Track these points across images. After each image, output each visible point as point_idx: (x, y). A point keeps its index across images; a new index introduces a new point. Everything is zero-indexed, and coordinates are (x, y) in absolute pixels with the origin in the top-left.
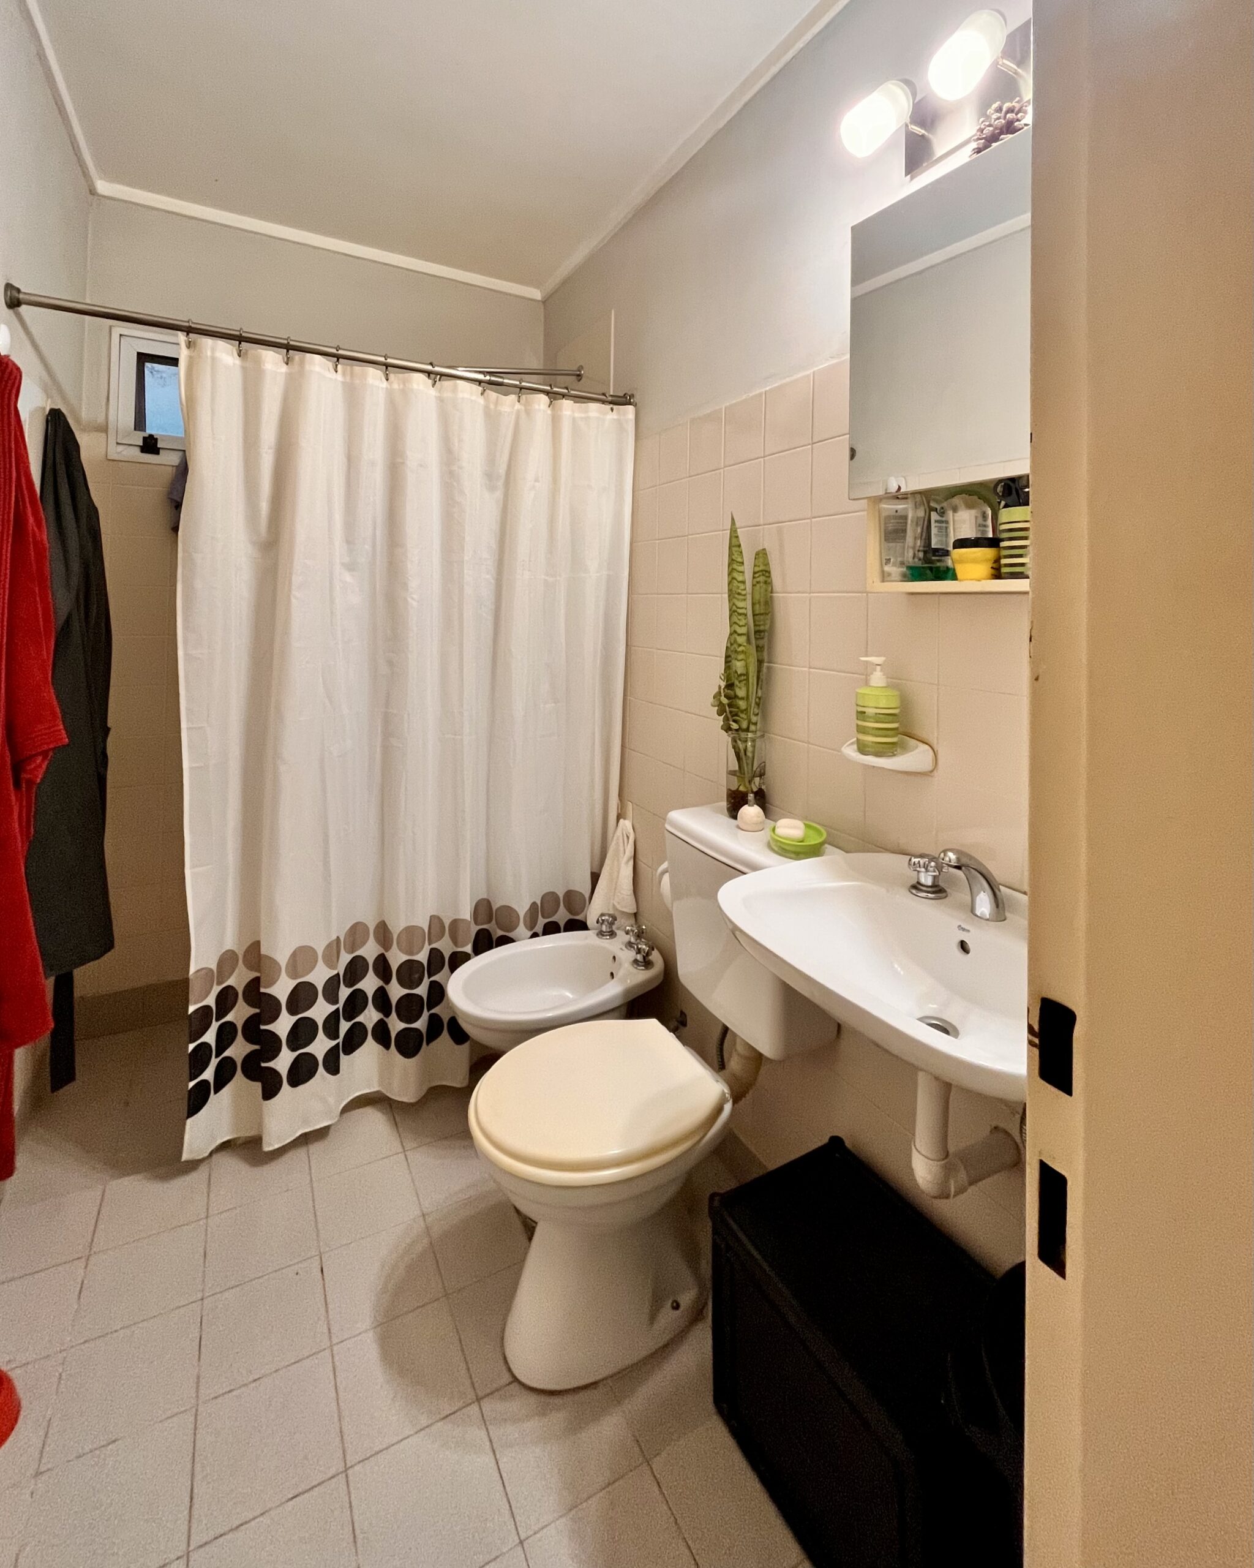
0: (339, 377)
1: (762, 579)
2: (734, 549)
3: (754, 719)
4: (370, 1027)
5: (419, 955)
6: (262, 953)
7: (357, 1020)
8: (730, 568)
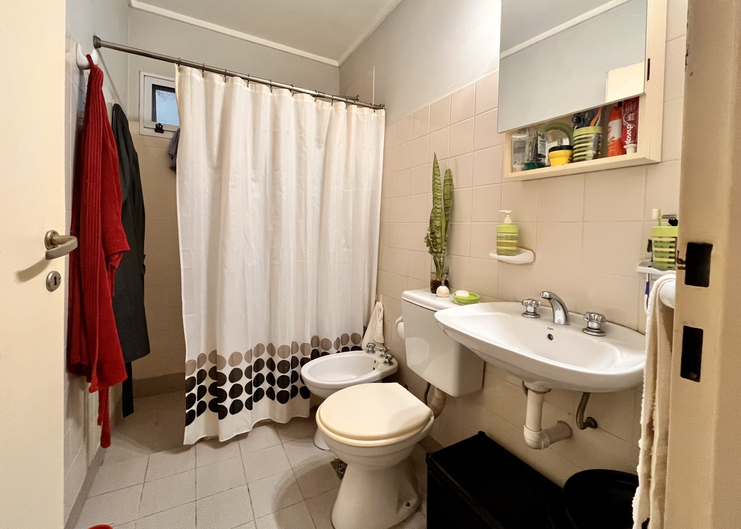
0: (249, 89)
1: (448, 183)
2: (436, 169)
3: (444, 247)
4: (265, 390)
5: (288, 358)
6: (217, 354)
7: (260, 387)
8: (434, 178)
